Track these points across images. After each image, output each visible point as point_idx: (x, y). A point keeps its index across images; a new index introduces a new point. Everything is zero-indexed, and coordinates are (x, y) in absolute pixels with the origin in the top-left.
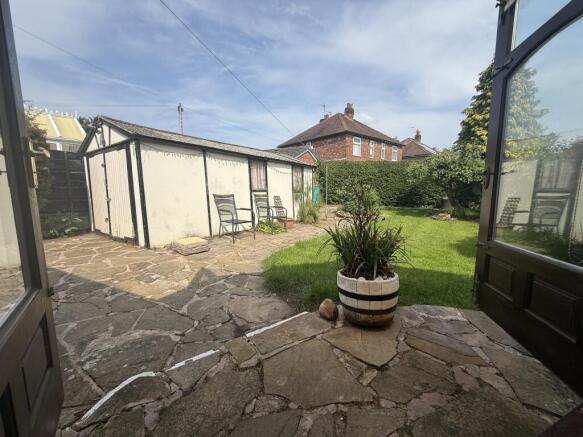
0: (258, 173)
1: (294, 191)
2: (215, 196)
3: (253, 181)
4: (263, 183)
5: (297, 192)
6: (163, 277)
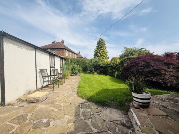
1: (61, 67)
2: (40, 70)
6: (50, 119)
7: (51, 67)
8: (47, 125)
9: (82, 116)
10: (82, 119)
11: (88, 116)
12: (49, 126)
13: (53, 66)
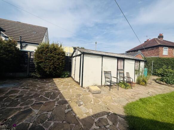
0: (121, 63)
1: (135, 70)
2: (104, 71)
3: (118, 66)
4: (122, 67)
5: (137, 71)
6: (84, 104)
7: (118, 70)
8: (80, 105)
9: (98, 120)
10: (94, 120)
11: (101, 124)
12: (80, 106)
13: (122, 69)
